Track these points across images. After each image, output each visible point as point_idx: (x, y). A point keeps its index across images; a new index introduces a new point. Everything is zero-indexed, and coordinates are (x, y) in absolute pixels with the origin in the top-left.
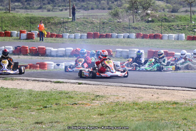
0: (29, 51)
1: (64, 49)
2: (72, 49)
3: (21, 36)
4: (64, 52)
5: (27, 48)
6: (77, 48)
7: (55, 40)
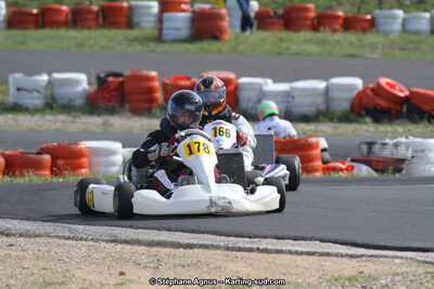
0: (159, 95)
1: (321, 85)
2: (358, 83)
3: (166, 25)
4: (320, 100)
5: (150, 79)
6: (383, 81)
7: (324, 42)
